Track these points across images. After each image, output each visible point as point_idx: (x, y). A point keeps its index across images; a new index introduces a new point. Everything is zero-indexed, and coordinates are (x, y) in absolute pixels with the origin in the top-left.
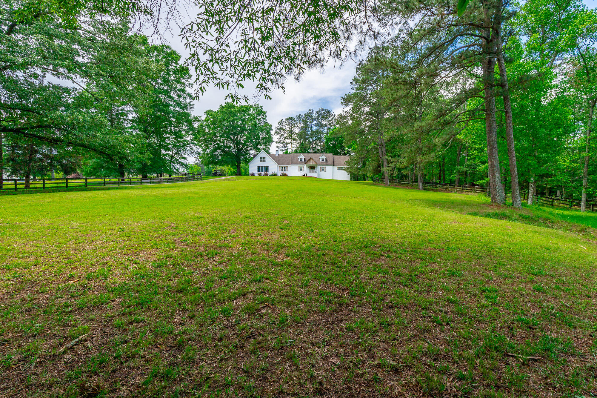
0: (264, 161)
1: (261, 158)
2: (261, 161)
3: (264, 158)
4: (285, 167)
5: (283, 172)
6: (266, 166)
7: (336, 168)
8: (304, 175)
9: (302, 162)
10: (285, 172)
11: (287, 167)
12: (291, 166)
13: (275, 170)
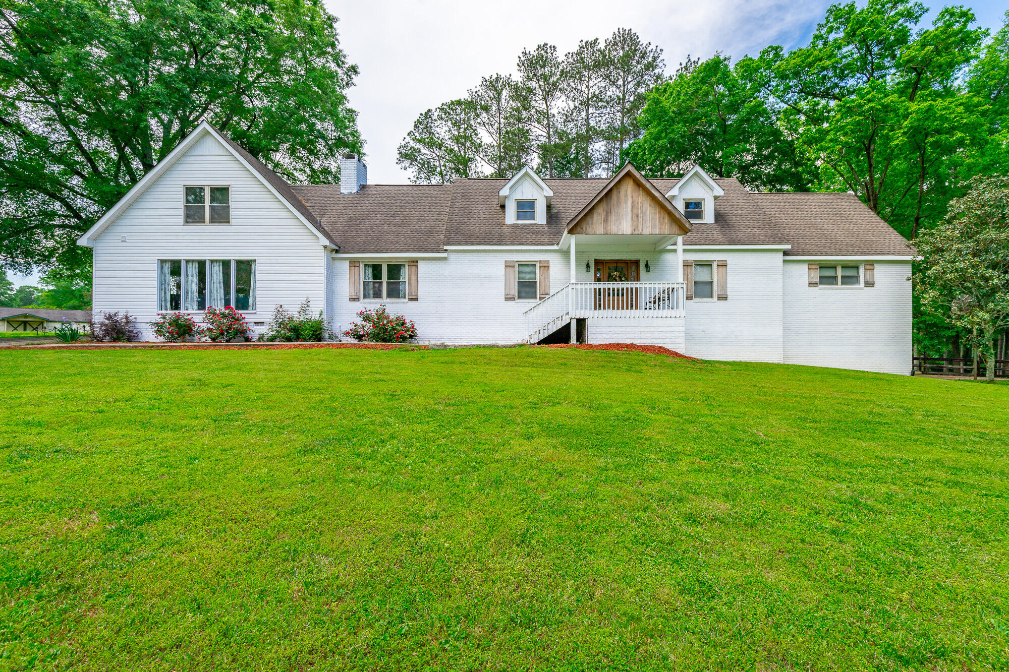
0: (221, 216)
1: (193, 193)
2: (193, 215)
3: (221, 193)
4: (395, 270)
5: (372, 306)
6: (233, 255)
7: (802, 274)
8: (560, 337)
9: (534, 230)
10: (395, 308)
11: (415, 264)
12: (445, 258)
13: (309, 296)
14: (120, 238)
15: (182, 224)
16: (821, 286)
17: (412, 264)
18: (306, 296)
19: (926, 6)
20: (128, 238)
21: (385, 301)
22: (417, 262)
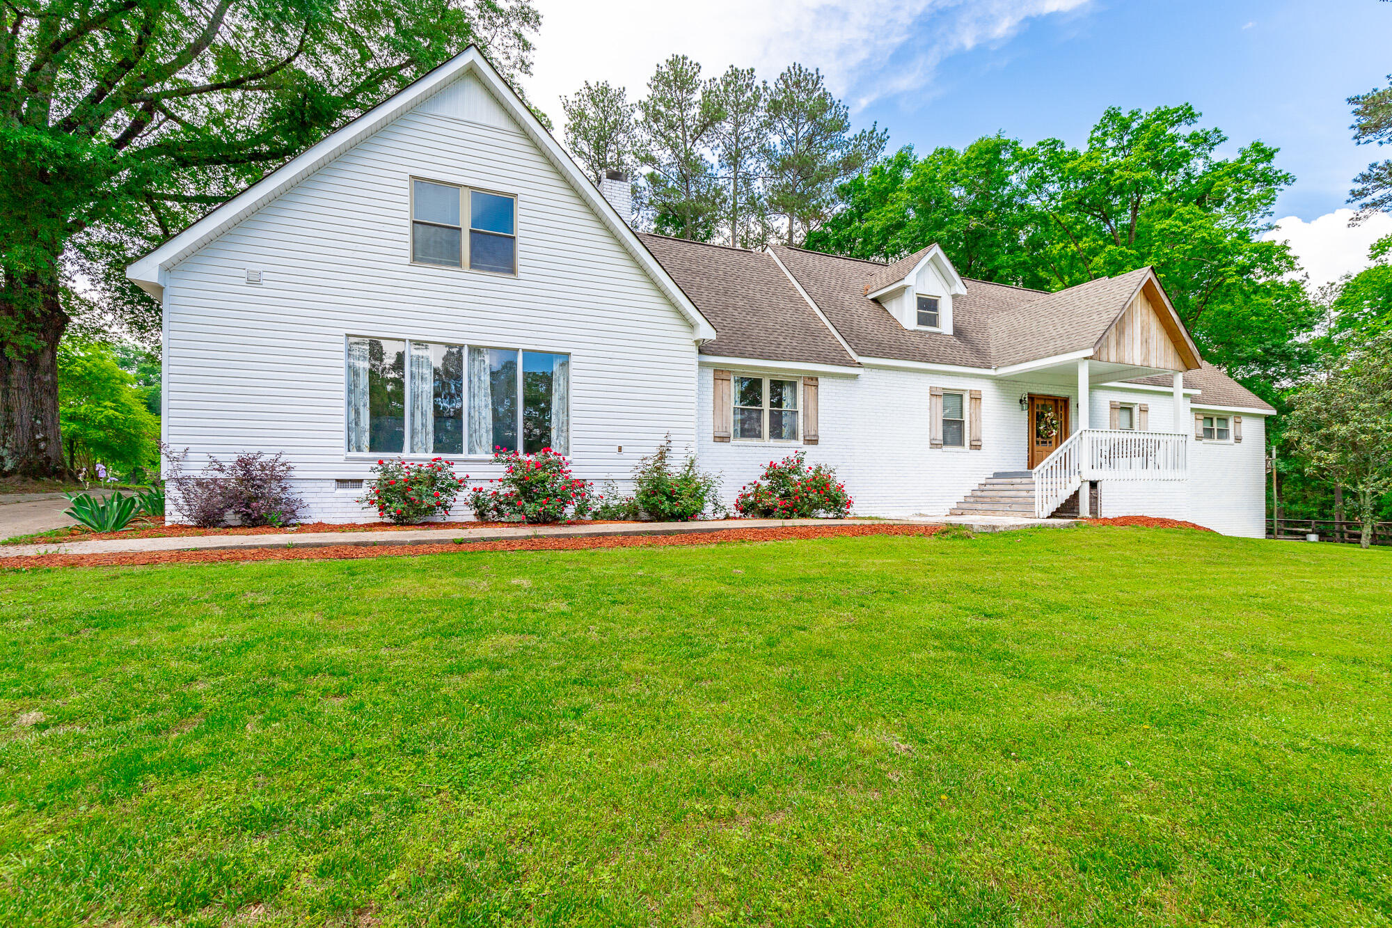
0: (497, 256)
6: (525, 339)
11: (814, 382)
12: (856, 377)
13: (671, 431)
14: (244, 273)
15: (408, 261)
16: (1205, 441)
17: (811, 382)
18: (666, 430)
19: (1224, 134)
20: (265, 275)
21: (767, 443)
22: (817, 379)
